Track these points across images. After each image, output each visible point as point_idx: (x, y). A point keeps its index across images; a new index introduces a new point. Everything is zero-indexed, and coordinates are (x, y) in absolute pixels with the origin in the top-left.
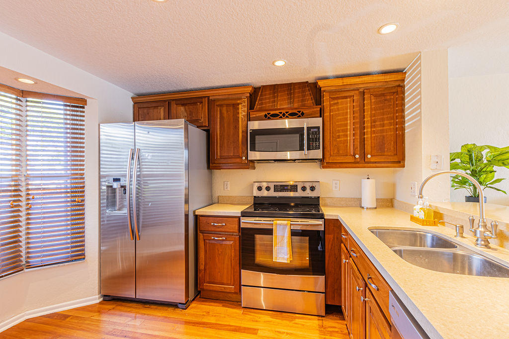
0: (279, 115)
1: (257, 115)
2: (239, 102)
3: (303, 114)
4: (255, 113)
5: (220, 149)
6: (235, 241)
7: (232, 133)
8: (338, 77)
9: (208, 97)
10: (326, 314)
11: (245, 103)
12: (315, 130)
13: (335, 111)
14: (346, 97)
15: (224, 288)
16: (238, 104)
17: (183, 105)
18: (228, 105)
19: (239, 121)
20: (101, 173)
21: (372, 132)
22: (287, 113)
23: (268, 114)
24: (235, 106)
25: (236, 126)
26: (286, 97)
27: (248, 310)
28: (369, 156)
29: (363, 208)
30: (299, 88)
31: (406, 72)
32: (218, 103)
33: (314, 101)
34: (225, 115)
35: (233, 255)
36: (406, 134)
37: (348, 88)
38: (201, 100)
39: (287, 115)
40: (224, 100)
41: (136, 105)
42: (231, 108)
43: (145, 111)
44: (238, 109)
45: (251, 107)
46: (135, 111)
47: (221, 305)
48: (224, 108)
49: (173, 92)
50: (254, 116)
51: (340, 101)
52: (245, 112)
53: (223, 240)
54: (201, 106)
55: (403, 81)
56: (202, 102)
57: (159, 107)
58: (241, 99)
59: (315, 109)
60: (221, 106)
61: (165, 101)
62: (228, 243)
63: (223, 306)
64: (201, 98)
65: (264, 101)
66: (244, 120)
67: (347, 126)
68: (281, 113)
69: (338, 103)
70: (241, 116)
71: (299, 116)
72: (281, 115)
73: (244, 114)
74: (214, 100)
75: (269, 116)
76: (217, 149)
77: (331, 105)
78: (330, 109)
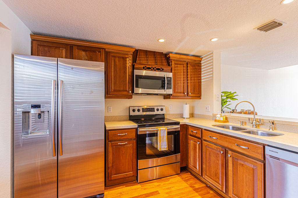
0: (151, 68)
1: (139, 66)
2: (127, 56)
3: (163, 70)
4: (138, 65)
5: (114, 85)
6: (133, 144)
7: (122, 76)
8: (176, 53)
9: (105, 49)
10: (181, 172)
11: (130, 57)
12: (169, 79)
13: (177, 70)
14: (181, 64)
15: (126, 175)
16: (126, 58)
17: (84, 50)
18: (119, 57)
19: (126, 69)
20: (15, 100)
21: (191, 82)
22: (155, 68)
23: (145, 67)
24: (124, 59)
25: (124, 71)
26: (153, 59)
27: (143, 183)
28: (190, 94)
29: (184, 118)
30: (159, 55)
31: (202, 58)
32: (112, 55)
33: (167, 63)
34: (117, 63)
35: (132, 153)
36: (202, 85)
37: (181, 60)
38: (99, 50)
39: (155, 69)
40: (117, 53)
41: (34, 42)
42: (122, 59)
43: (46, 49)
44: (126, 61)
45: (134, 60)
46: (34, 47)
47: (124, 186)
48: (117, 59)
49: (77, 40)
50: (137, 67)
51: (179, 66)
52: (130, 63)
53: (126, 144)
54: (99, 54)
55: (201, 61)
56: (100, 52)
57: (61, 48)
58: (128, 55)
59: (169, 68)
60: (114, 57)
61: (67, 45)
62: (128, 145)
63: (126, 186)
64: (100, 48)
65: (141, 59)
66: (129, 68)
67: (181, 78)
68: (152, 67)
69: (178, 67)
70: (128, 65)
71: (161, 71)
72: (152, 68)
73: (130, 64)
74: (110, 52)
75: (145, 68)
76: (111, 85)
77: (175, 67)
78: (174, 69)
